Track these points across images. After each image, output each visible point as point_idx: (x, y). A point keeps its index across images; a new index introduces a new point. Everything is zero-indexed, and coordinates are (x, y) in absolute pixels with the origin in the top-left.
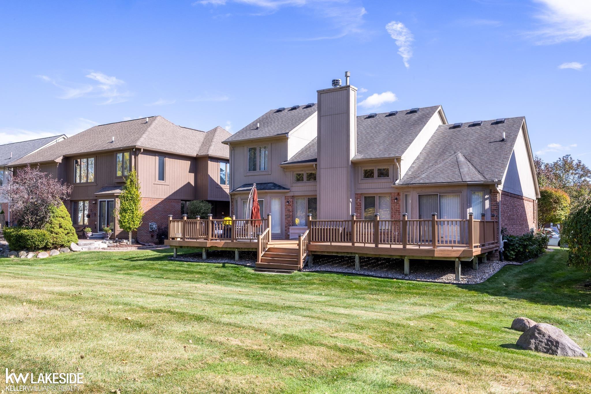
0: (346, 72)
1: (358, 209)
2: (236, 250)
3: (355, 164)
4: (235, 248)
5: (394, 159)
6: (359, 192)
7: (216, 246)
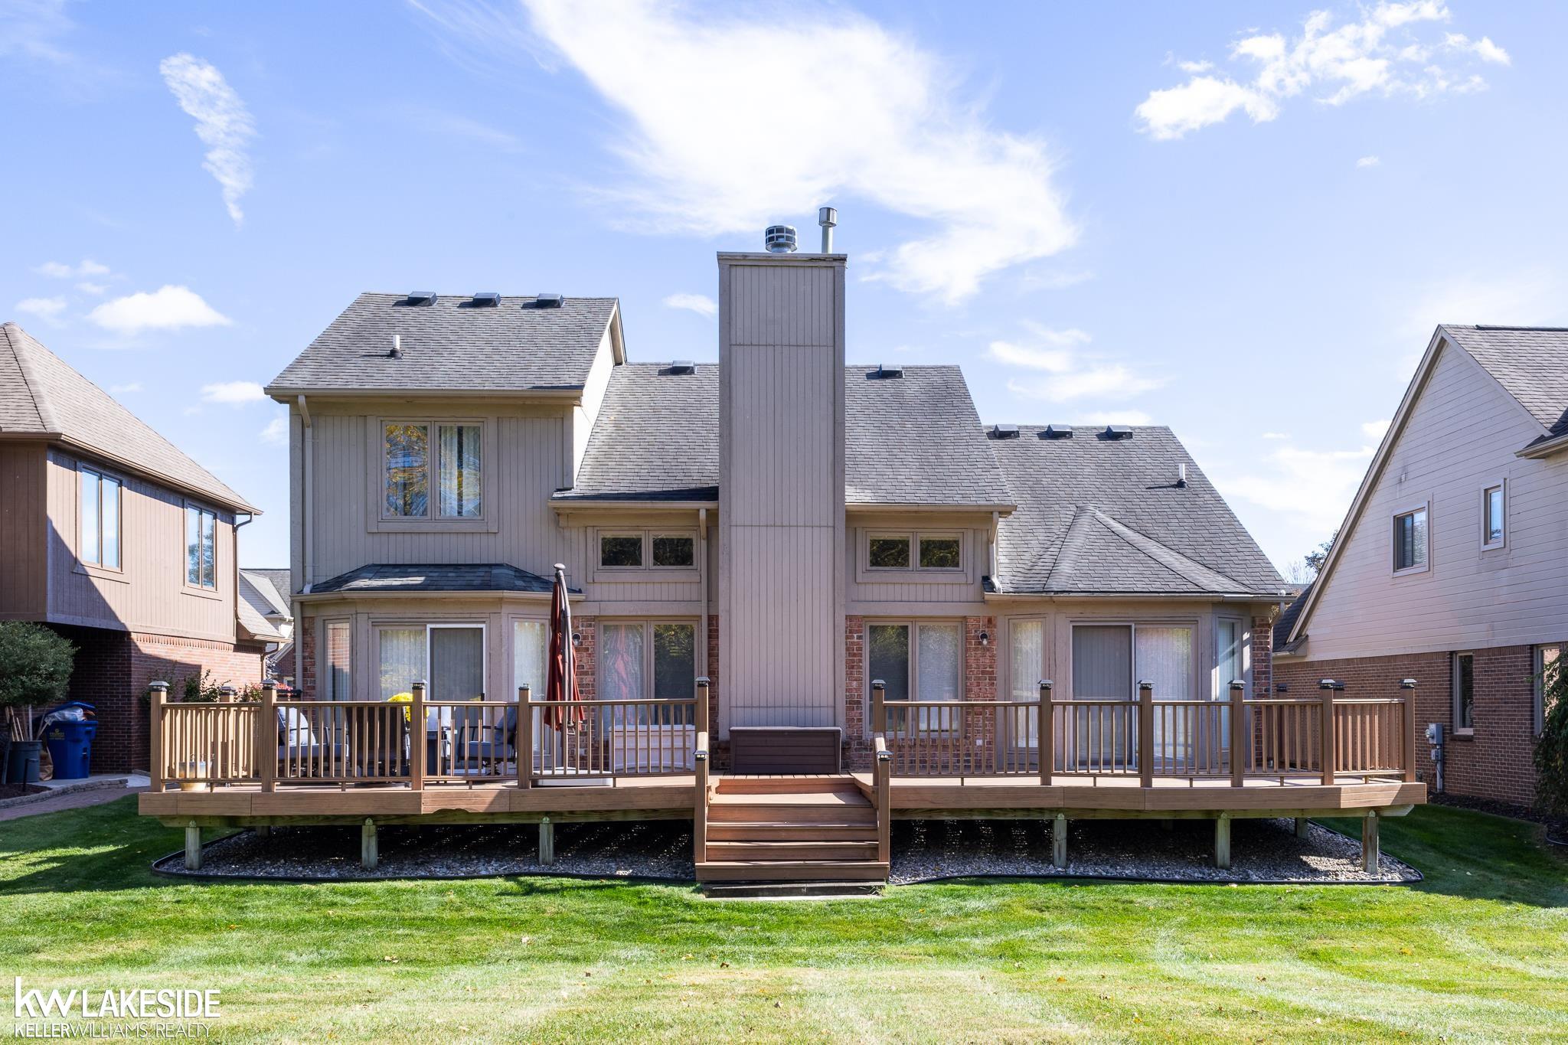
0: (829, 209)
1: (853, 667)
2: (546, 820)
3: (855, 518)
4: (539, 813)
5: (992, 513)
6: (859, 610)
7: (463, 807)
